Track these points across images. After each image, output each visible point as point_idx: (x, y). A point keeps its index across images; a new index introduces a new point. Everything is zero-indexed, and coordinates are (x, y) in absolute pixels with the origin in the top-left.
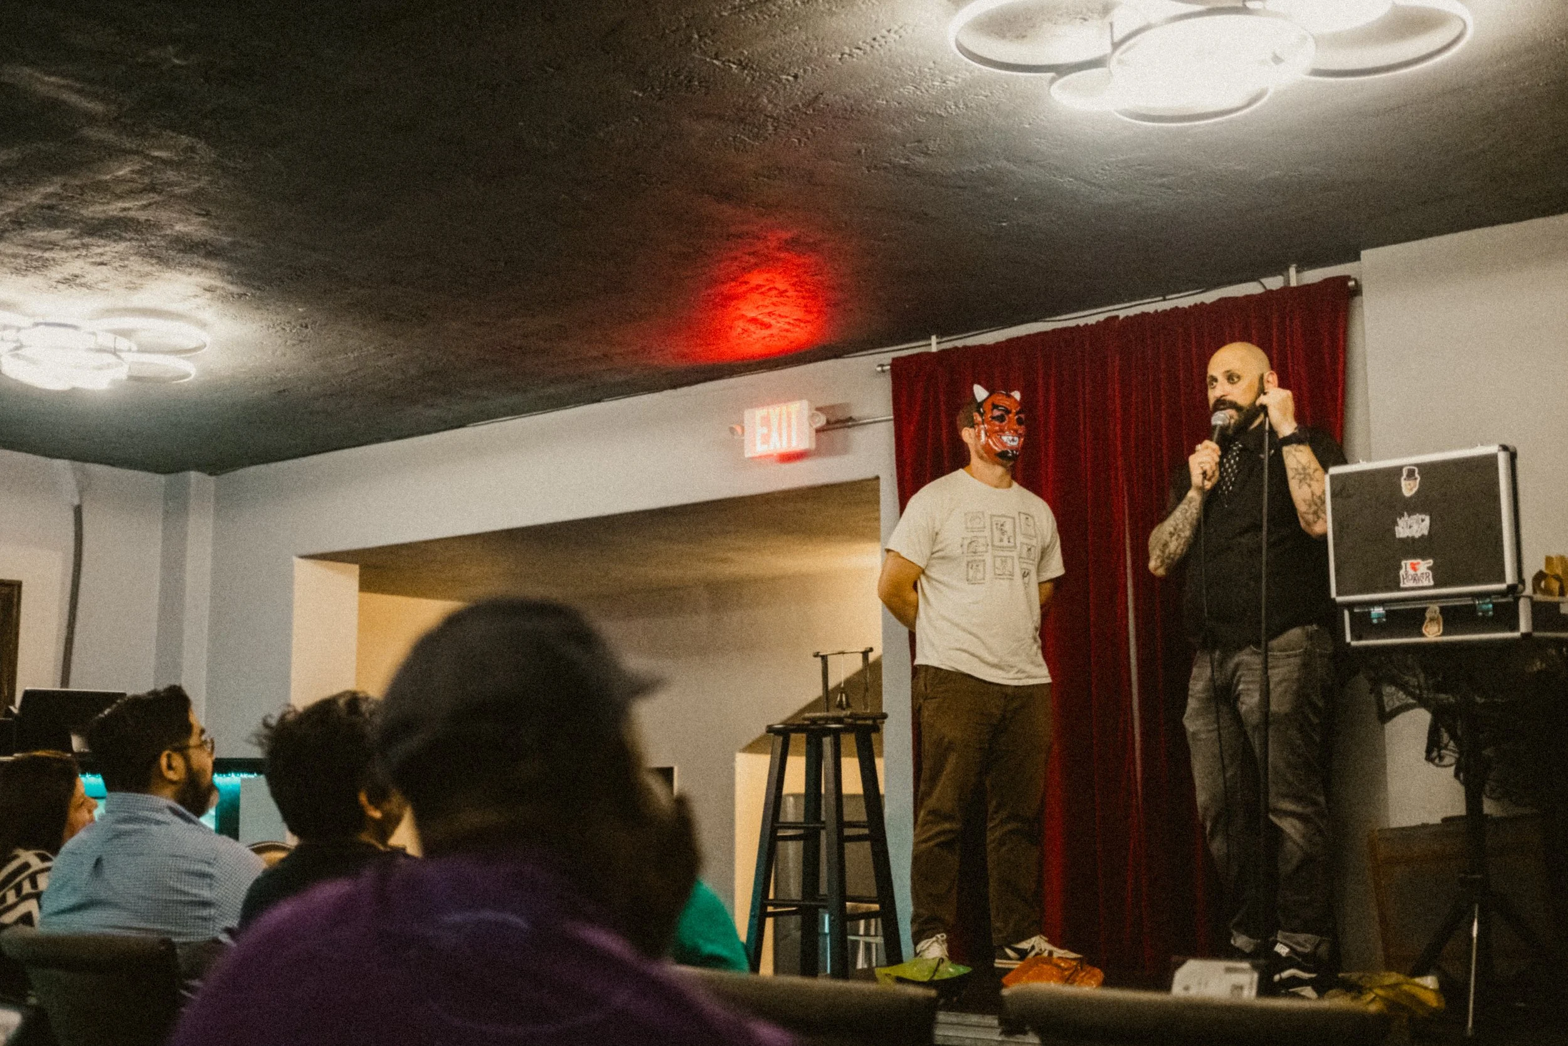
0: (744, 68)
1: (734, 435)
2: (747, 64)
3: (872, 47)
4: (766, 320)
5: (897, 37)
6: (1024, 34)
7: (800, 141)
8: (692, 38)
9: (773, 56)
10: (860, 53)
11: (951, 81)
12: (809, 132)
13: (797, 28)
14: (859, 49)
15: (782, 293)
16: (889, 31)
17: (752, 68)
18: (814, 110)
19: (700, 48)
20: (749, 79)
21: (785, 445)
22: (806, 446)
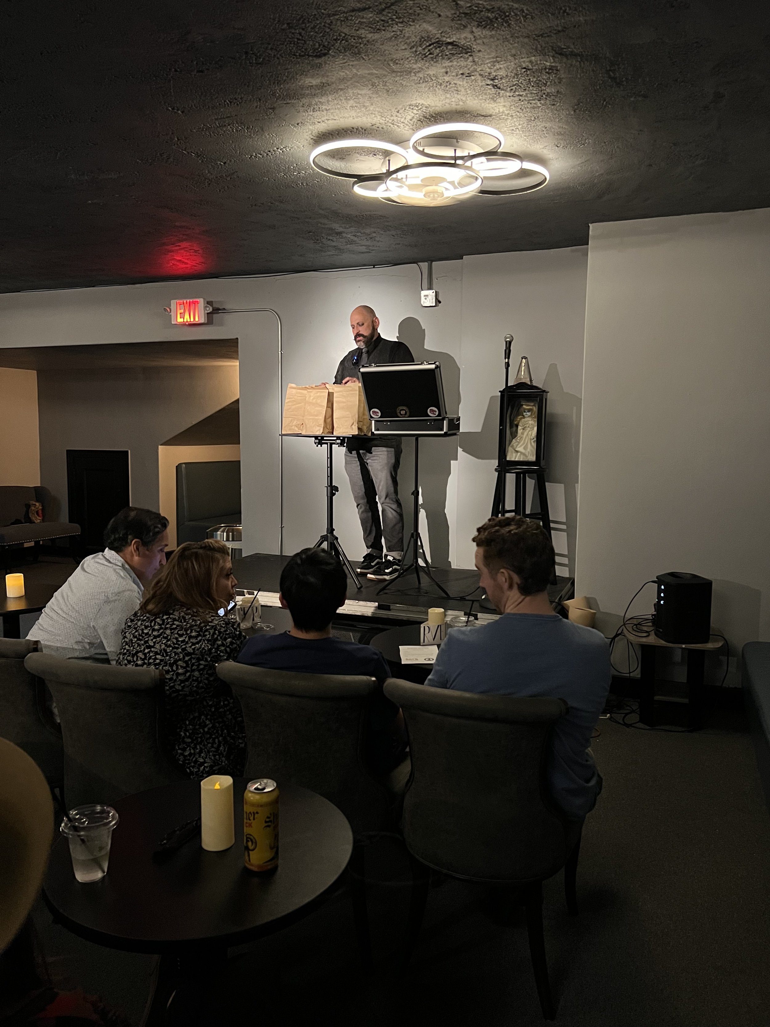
0: (198, 156)
1: (166, 313)
2: (201, 155)
3: (268, 154)
4: (186, 261)
5: (281, 152)
6: (344, 157)
7: (220, 191)
8: (174, 139)
9: (216, 152)
10: (261, 156)
11: (303, 173)
12: (226, 187)
13: (231, 142)
14: (261, 155)
15: (196, 251)
16: (278, 149)
17: (203, 156)
18: (231, 178)
19: (177, 144)
20: (200, 161)
21: (192, 320)
22: (202, 321)
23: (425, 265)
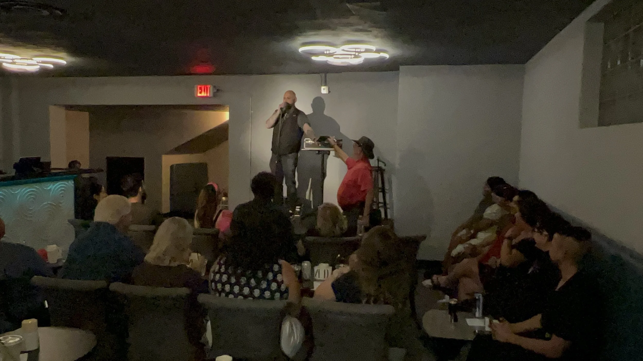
1: (192, 91)
21: (206, 95)
22: (211, 96)
23: (323, 75)
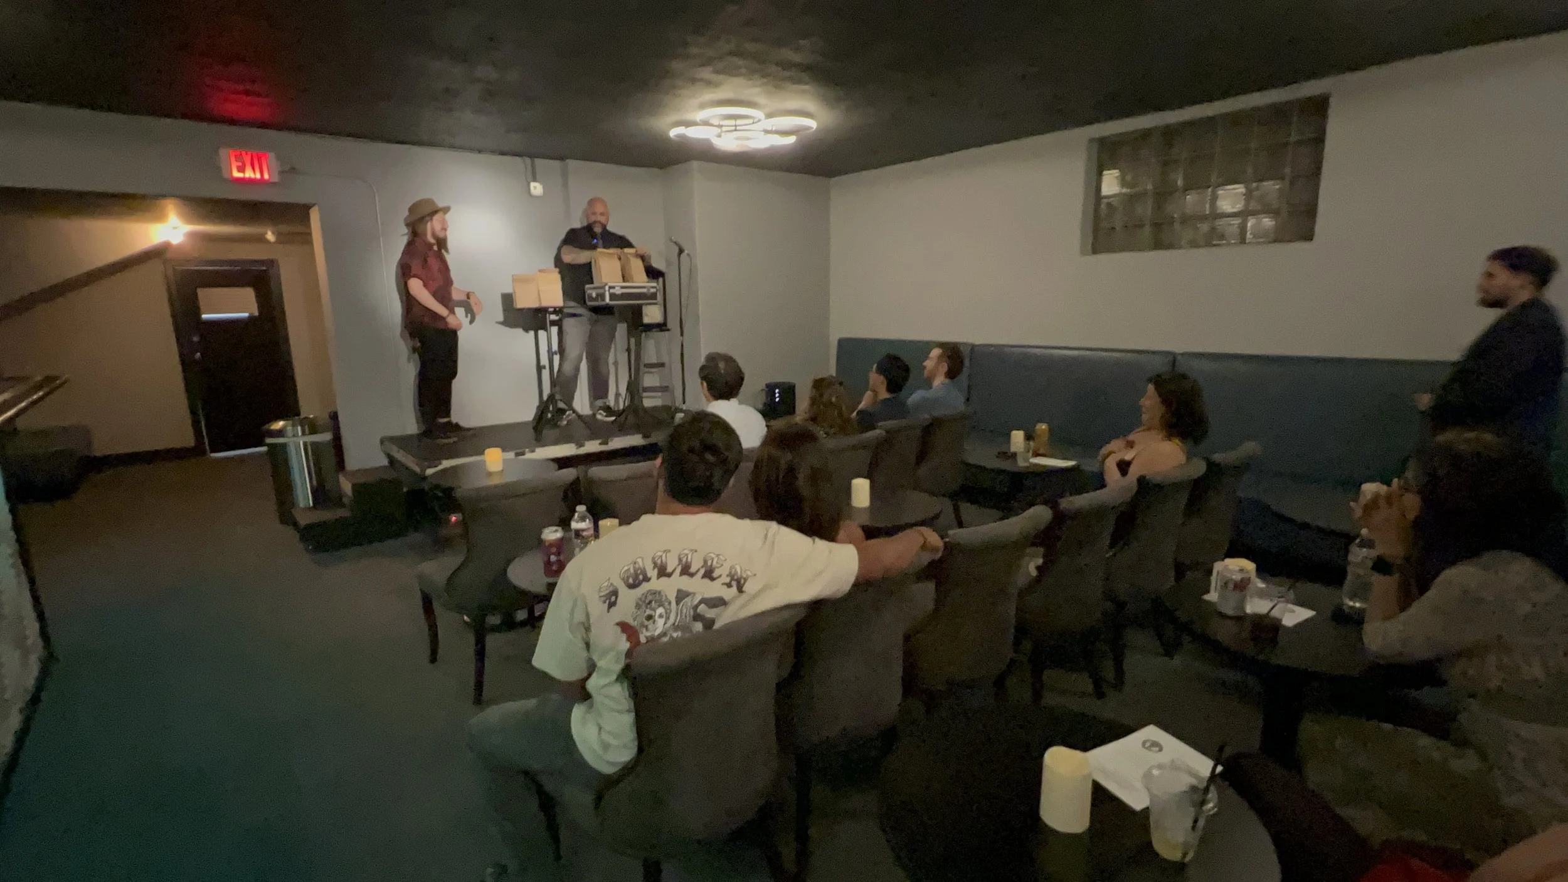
1: (212, 163)
21: (258, 176)
22: (276, 179)
23: (528, 160)
